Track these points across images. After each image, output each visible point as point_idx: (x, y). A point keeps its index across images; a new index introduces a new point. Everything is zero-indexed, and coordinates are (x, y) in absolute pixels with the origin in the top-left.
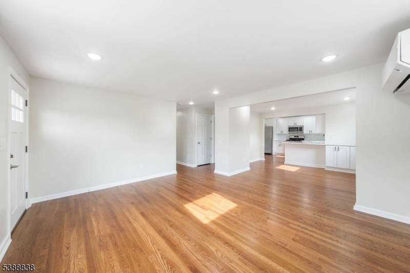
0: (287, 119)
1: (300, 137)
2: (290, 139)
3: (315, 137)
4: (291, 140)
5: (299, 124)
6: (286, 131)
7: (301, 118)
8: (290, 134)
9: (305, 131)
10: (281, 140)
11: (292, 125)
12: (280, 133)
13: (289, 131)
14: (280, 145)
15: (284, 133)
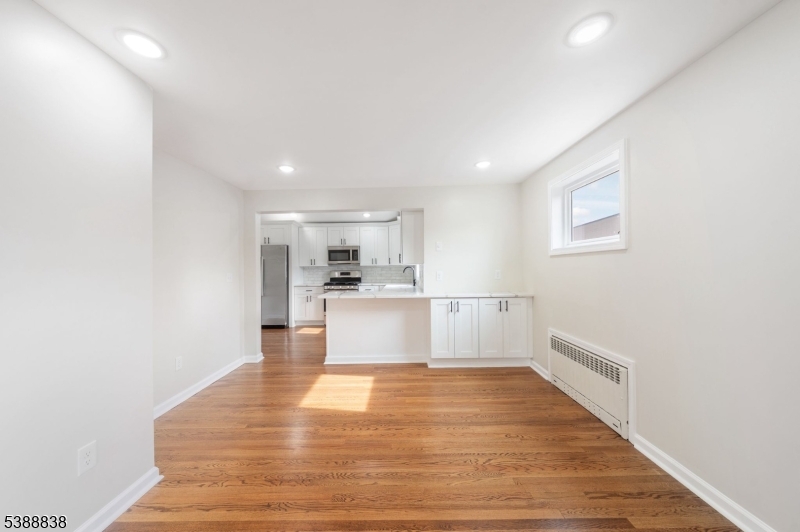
0: (324, 227)
1: (352, 275)
2: (332, 279)
3: (381, 275)
4: (334, 282)
5: (351, 243)
6: (322, 260)
7: (357, 227)
8: (332, 268)
9: (364, 260)
10: (309, 283)
11: (336, 244)
12: (308, 265)
13: (330, 259)
14: (308, 299)
15: (317, 265)
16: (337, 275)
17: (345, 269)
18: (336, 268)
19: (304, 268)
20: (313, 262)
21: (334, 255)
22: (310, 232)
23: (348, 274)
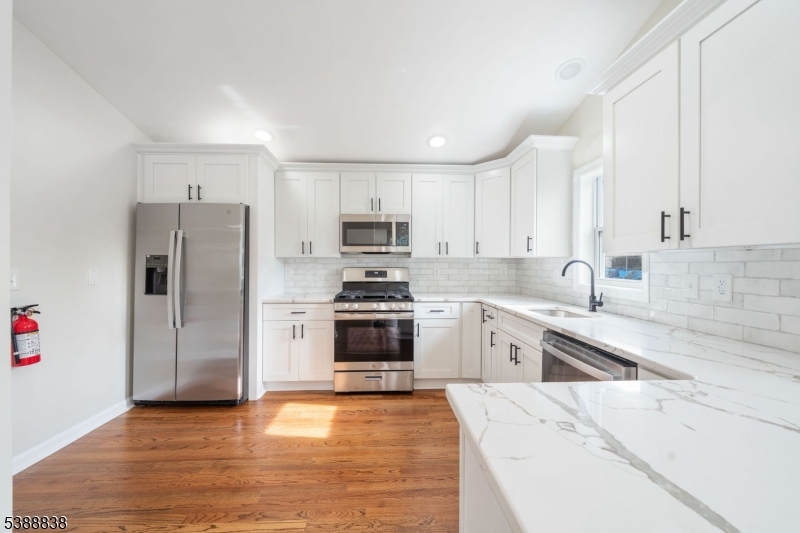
5: (392, 209)
6: (328, 242)
8: (347, 262)
9: (421, 243)
10: (296, 293)
11: (359, 210)
12: (296, 253)
13: (345, 243)
14: (297, 332)
15: (315, 254)
16: (358, 276)
17: (374, 263)
18: (353, 261)
19: (285, 261)
20: (306, 247)
21: (355, 232)
22: (301, 182)
23: (383, 274)
